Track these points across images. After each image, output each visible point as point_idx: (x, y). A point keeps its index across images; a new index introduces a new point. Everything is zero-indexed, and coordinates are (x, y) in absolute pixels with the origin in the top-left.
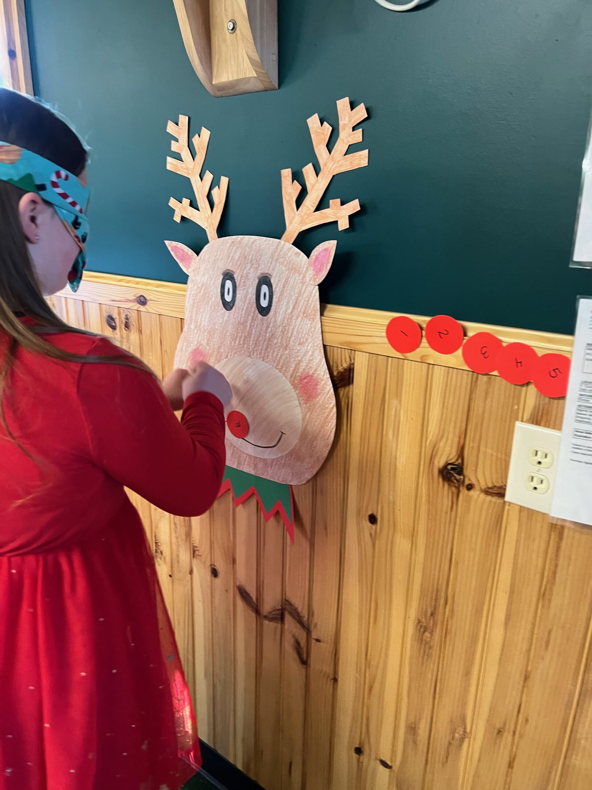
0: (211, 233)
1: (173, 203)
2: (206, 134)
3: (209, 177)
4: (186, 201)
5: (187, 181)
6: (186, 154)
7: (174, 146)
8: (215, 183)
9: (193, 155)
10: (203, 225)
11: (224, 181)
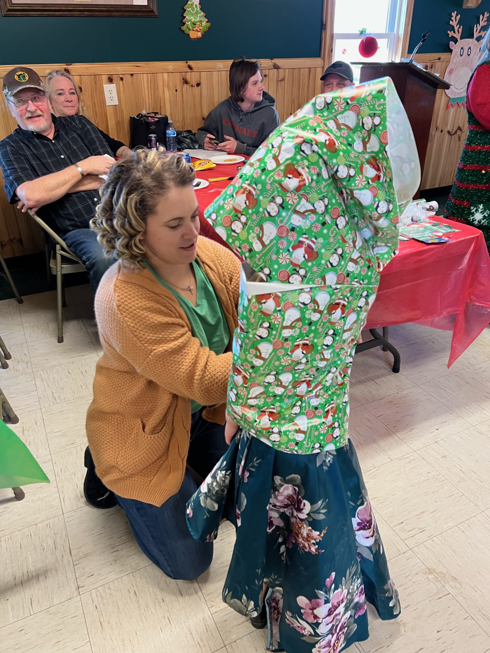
0: (459, 39)
1: (449, 32)
2: (459, 16)
3: (458, 26)
4: (452, 32)
5: (454, 27)
6: (454, 20)
7: (452, 18)
8: (459, 27)
9: (456, 20)
10: (457, 37)
11: (461, 27)
